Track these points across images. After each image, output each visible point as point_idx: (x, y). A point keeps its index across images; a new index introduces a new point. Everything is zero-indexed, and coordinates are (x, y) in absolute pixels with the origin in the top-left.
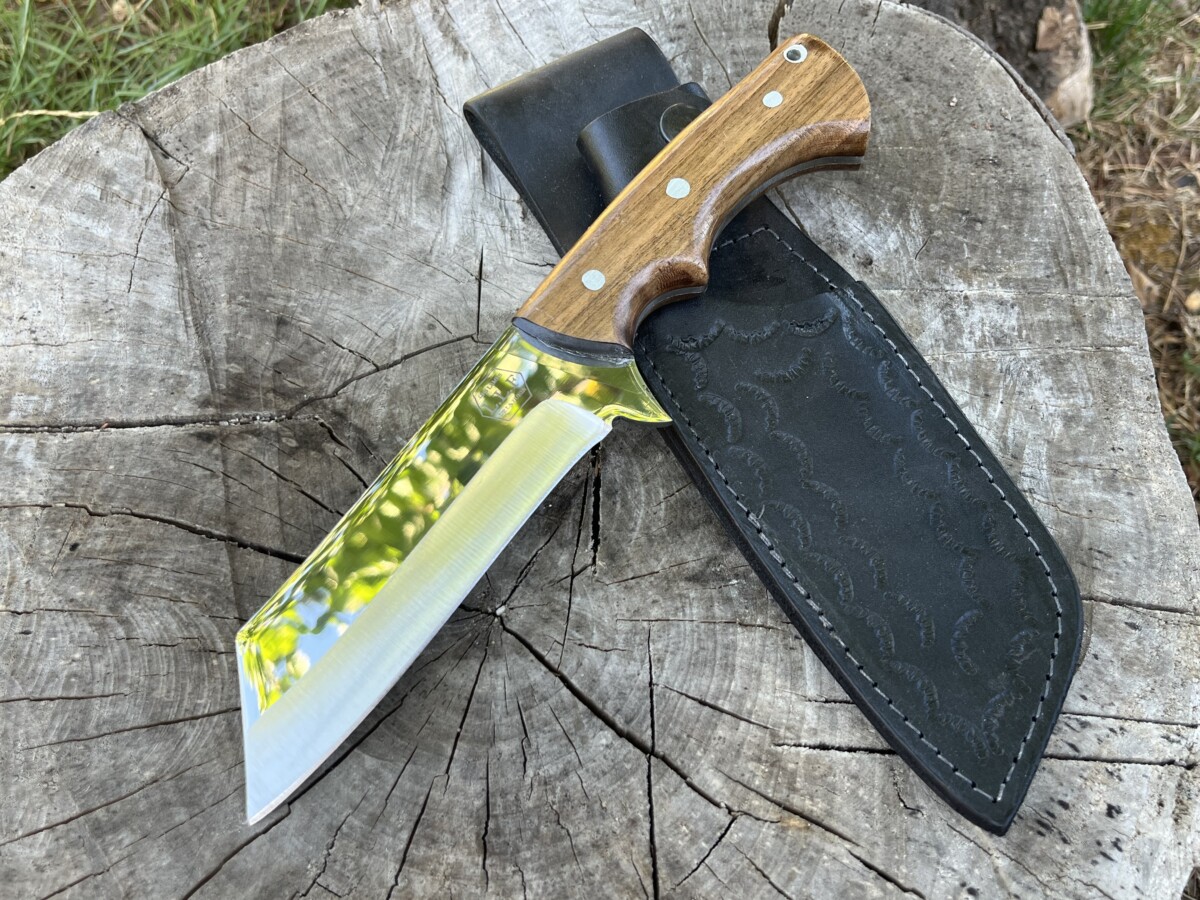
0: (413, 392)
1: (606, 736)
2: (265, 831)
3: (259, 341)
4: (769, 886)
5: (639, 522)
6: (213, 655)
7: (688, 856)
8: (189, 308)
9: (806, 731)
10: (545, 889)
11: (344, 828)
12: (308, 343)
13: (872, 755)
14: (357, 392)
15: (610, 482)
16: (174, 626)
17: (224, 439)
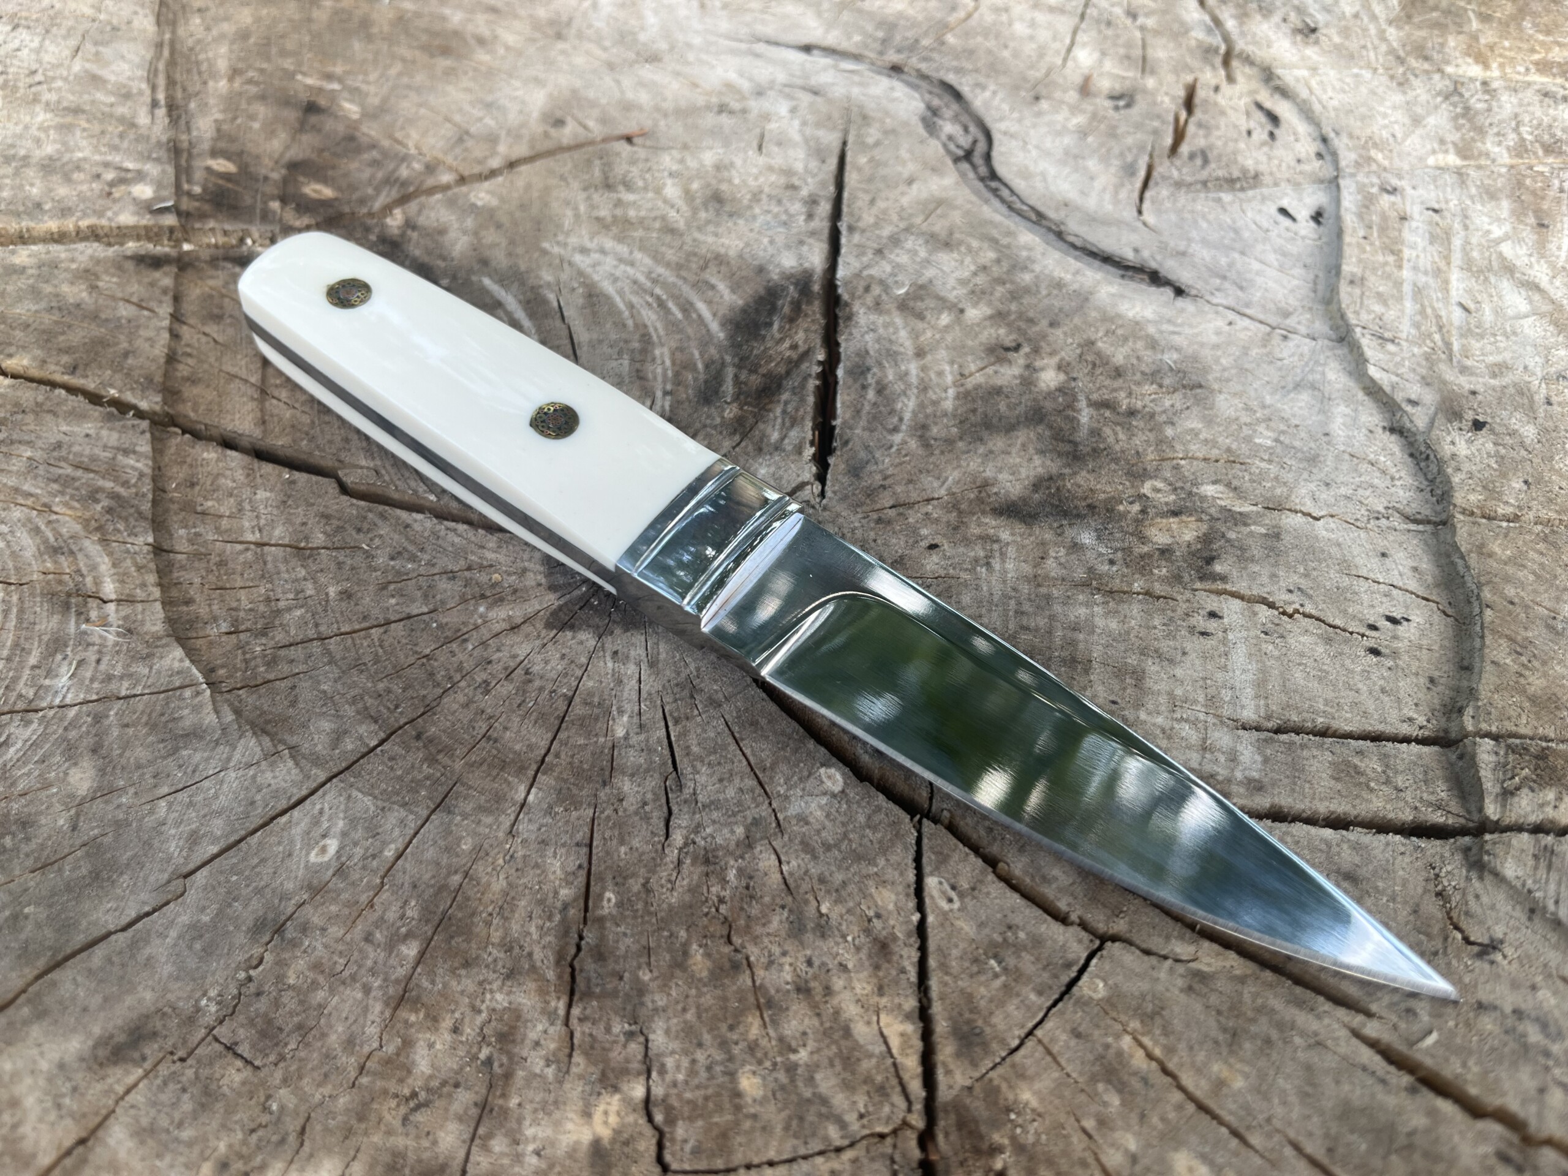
0: (518, 214)
1: (834, 778)
2: (124, 929)
3: (270, 132)
4: (1177, 1096)
5: (907, 416)
6: (93, 603)
7: (998, 1019)
8: (161, 81)
9: (1240, 784)
10: (692, 1072)
11: (290, 932)
12: (351, 138)
13: (1382, 837)
14: (425, 212)
15: (858, 355)
16: (29, 553)
17: (183, 264)
